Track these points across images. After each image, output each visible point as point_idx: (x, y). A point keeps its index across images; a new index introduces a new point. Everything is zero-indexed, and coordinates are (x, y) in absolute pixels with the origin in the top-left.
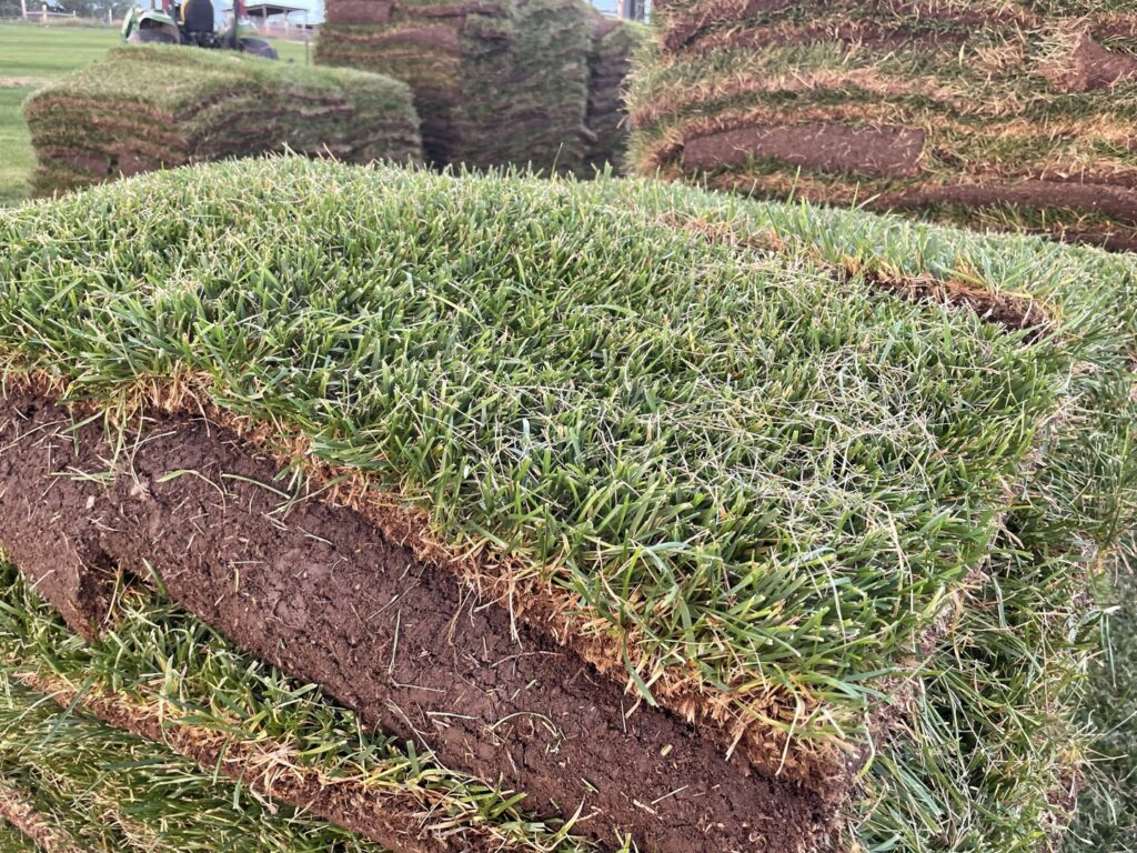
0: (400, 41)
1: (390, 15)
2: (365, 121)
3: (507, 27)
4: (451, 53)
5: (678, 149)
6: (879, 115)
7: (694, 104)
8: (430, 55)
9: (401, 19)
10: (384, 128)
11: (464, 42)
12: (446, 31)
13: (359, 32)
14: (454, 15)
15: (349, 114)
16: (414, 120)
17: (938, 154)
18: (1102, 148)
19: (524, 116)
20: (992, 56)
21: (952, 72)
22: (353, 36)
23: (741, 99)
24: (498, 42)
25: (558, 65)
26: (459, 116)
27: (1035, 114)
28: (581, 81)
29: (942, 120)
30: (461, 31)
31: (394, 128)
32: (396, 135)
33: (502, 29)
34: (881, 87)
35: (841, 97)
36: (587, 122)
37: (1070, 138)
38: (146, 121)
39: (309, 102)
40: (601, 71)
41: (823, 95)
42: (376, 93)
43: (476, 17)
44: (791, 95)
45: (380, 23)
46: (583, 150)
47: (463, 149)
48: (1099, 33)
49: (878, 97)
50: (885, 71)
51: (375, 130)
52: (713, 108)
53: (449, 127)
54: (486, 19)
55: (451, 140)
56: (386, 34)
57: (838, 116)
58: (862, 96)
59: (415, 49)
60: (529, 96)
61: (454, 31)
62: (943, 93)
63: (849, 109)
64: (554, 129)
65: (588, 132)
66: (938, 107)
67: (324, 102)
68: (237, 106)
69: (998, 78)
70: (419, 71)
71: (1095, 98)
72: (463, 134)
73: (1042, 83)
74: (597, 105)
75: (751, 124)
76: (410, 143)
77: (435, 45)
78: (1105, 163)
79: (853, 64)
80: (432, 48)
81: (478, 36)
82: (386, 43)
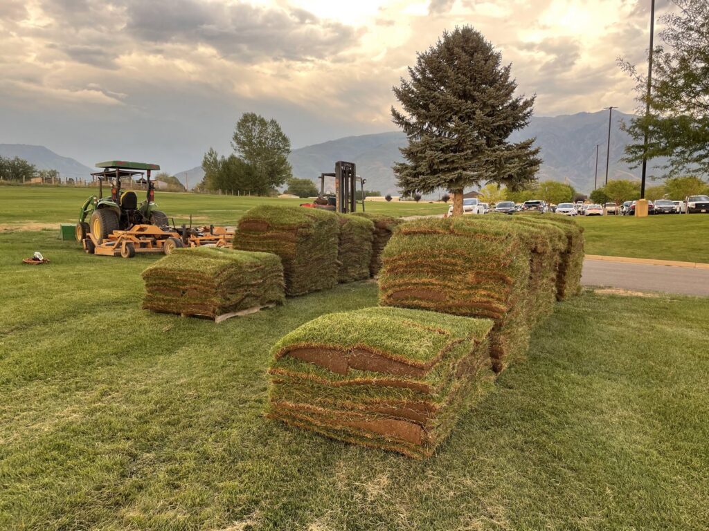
0: (271, 237)
1: (268, 228)
2: (267, 271)
3: (312, 231)
4: (292, 242)
5: (392, 295)
6: (437, 288)
7: (395, 285)
8: (283, 242)
9: (272, 229)
10: (273, 272)
11: (297, 238)
12: (291, 235)
13: (254, 234)
14: (294, 229)
15: (263, 269)
16: (282, 268)
17: (450, 297)
18: (482, 296)
19: (317, 260)
20: (458, 278)
21: (450, 280)
22: (251, 235)
23: (407, 284)
24: (308, 236)
25: (328, 240)
26: (294, 264)
27: (468, 289)
28: (336, 244)
29: (450, 290)
30: (296, 234)
31: (276, 271)
32: (276, 274)
33: (310, 232)
34: (437, 283)
35: (428, 285)
36: (338, 258)
37: (475, 294)
38: (201, 279)
39: (251, 267)
40: (342, 239)
41: (424, 284)
42: (270, 260)
43: (301, 229)
44: (417, 284)
45: (263, 231)
46: (337, 269)
47: (296, 275)
48: (478, 273)
49: (436, 285)
50: (436, 279)
51: (270, 273)
52: (400, 286)
53: (291, 268)
54: (304, 230)
55: (291, 272)
56: (265, 235)
57: (428, 288)
58: (433, 284)
59: (277, 240)
60: (318, 253)
61: (294, 235)
62: (449, 284)
63: (430, 287)
64: (326, 263)
65: (339, 262)
66: (449, 287)
67: (256, 266)
68: (232, 271)
69: (459, 282)
70: (279, 248)
71: (478, 286)
72: (296, 270)
73: (468, 283)
74: (341, 251)
75: (409, 289)
76: (280, 276)
77: (286, 239)
78: (483, 299)
79: (430, 278)
80: (285, 240)
81: (302, 235)
82: (265, 238)
